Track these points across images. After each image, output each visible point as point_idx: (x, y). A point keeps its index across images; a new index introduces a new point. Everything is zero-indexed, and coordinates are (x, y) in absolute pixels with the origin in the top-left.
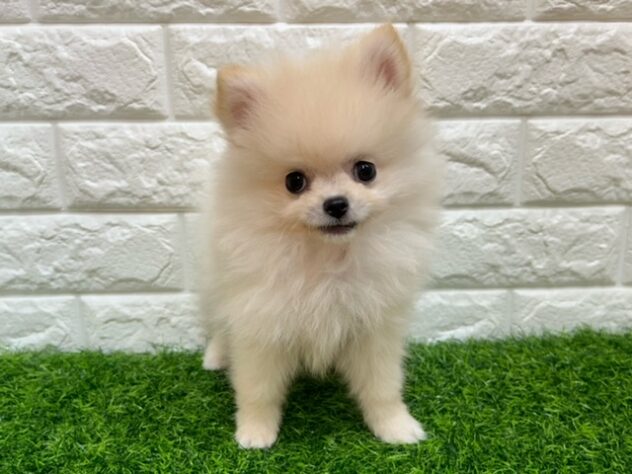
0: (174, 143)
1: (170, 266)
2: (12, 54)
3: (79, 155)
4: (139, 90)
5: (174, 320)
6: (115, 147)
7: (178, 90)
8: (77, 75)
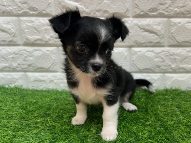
1: (54, 64)
3: (26, 27)
5: (55, 81)
8: (25, 2)
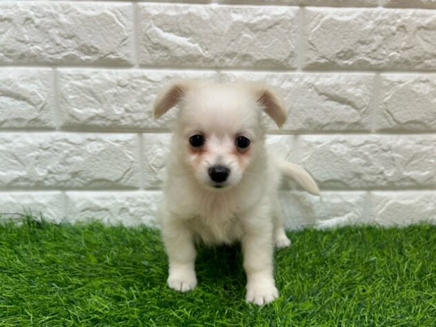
0: (138, 83)
1: (131, 171)
2: (28, 19)
3: (70, 90)
4: (115, 46)
5: (132, 210)
6: (97, 85)
7: (142, 46)
8: (72, 34)
